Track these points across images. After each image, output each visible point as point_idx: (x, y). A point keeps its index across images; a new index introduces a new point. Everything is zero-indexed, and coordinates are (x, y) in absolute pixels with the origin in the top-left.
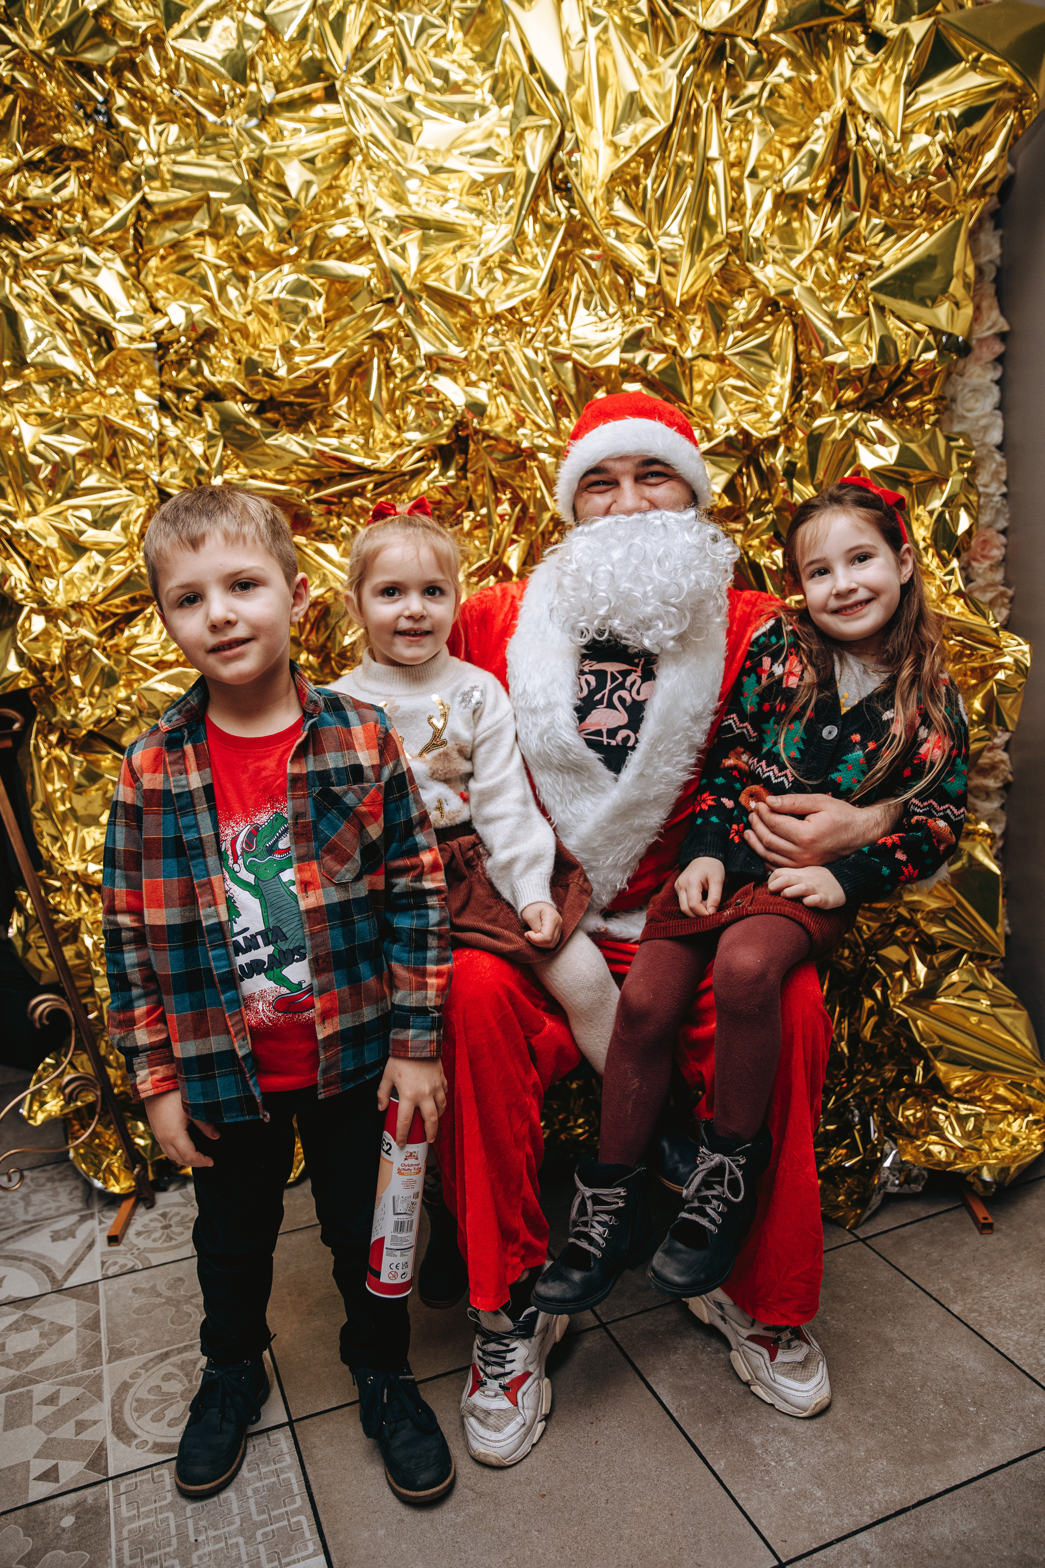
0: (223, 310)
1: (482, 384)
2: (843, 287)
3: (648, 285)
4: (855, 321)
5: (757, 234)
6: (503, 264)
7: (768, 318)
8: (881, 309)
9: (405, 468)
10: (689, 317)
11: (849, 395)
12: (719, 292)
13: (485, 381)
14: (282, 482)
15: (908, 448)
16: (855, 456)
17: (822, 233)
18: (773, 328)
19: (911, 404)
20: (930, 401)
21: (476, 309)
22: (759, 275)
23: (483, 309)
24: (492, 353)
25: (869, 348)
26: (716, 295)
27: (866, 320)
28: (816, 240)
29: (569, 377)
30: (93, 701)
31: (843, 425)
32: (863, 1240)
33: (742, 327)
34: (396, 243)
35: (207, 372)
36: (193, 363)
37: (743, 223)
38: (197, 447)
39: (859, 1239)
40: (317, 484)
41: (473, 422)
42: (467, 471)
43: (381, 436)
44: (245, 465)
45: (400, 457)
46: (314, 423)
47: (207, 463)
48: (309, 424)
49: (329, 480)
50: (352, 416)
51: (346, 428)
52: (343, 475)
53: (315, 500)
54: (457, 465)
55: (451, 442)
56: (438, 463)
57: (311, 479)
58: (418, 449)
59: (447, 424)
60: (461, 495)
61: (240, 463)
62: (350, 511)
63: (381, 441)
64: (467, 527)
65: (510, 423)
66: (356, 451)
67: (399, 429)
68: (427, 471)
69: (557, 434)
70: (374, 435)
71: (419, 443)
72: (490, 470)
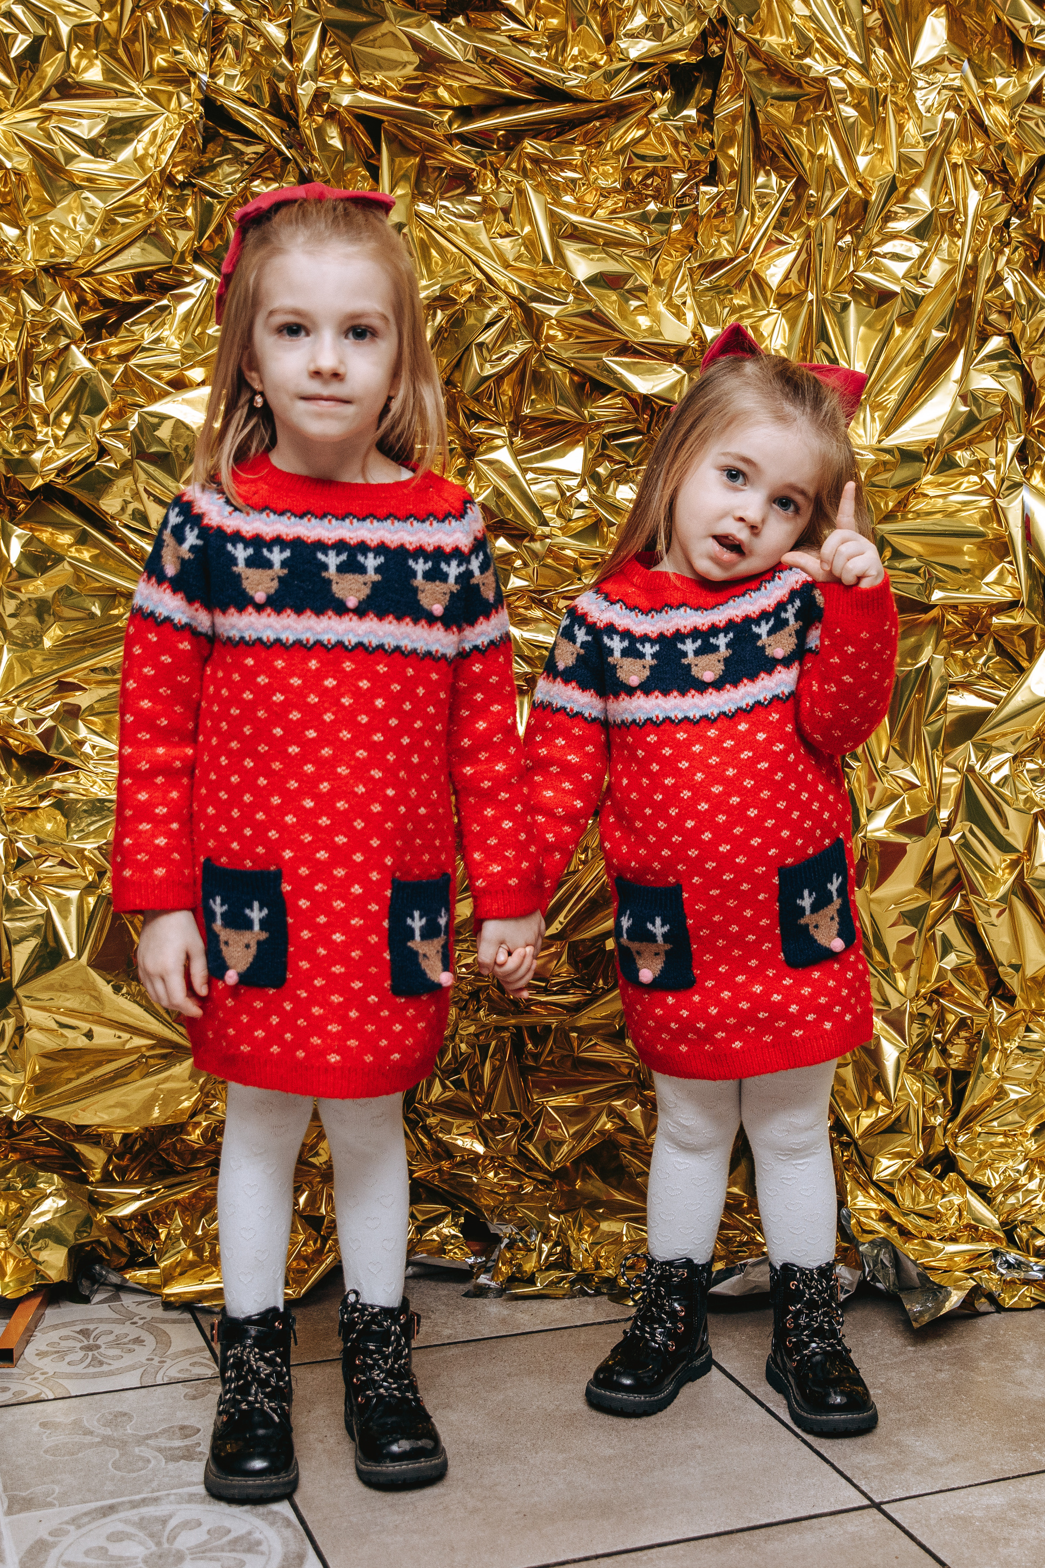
9: (615, 96)
30: (61, 433)
38: (279, 37)
40: (465, 114)
41: (737, 23)
42: (712, 116)
43: (575, 51)
44: (355, 69)
45: (609, 76)
46: (468, 20)
47: (291, 61)
48: (460, 20)
49: (485, 110)
50: (531, 17)
51: (518, 34)
52: (509, 104)
53: (462, 138)
54: (698, 102)
55: (693, 59)
56: (668, 95)
57: (456, 103)
58: (639, 66)
59: (690, 30)
60: (703, 150)
61: (346, 66)
62: (514, 166)
63: (574, 59)
64: (704, 208)
65: (789, 46)
66: (539, 61)
67: (609, 38)
68: (648, 106)
69: (864, 69)
70: (564, 50)
71: (641, 57)
72: (753, 114)
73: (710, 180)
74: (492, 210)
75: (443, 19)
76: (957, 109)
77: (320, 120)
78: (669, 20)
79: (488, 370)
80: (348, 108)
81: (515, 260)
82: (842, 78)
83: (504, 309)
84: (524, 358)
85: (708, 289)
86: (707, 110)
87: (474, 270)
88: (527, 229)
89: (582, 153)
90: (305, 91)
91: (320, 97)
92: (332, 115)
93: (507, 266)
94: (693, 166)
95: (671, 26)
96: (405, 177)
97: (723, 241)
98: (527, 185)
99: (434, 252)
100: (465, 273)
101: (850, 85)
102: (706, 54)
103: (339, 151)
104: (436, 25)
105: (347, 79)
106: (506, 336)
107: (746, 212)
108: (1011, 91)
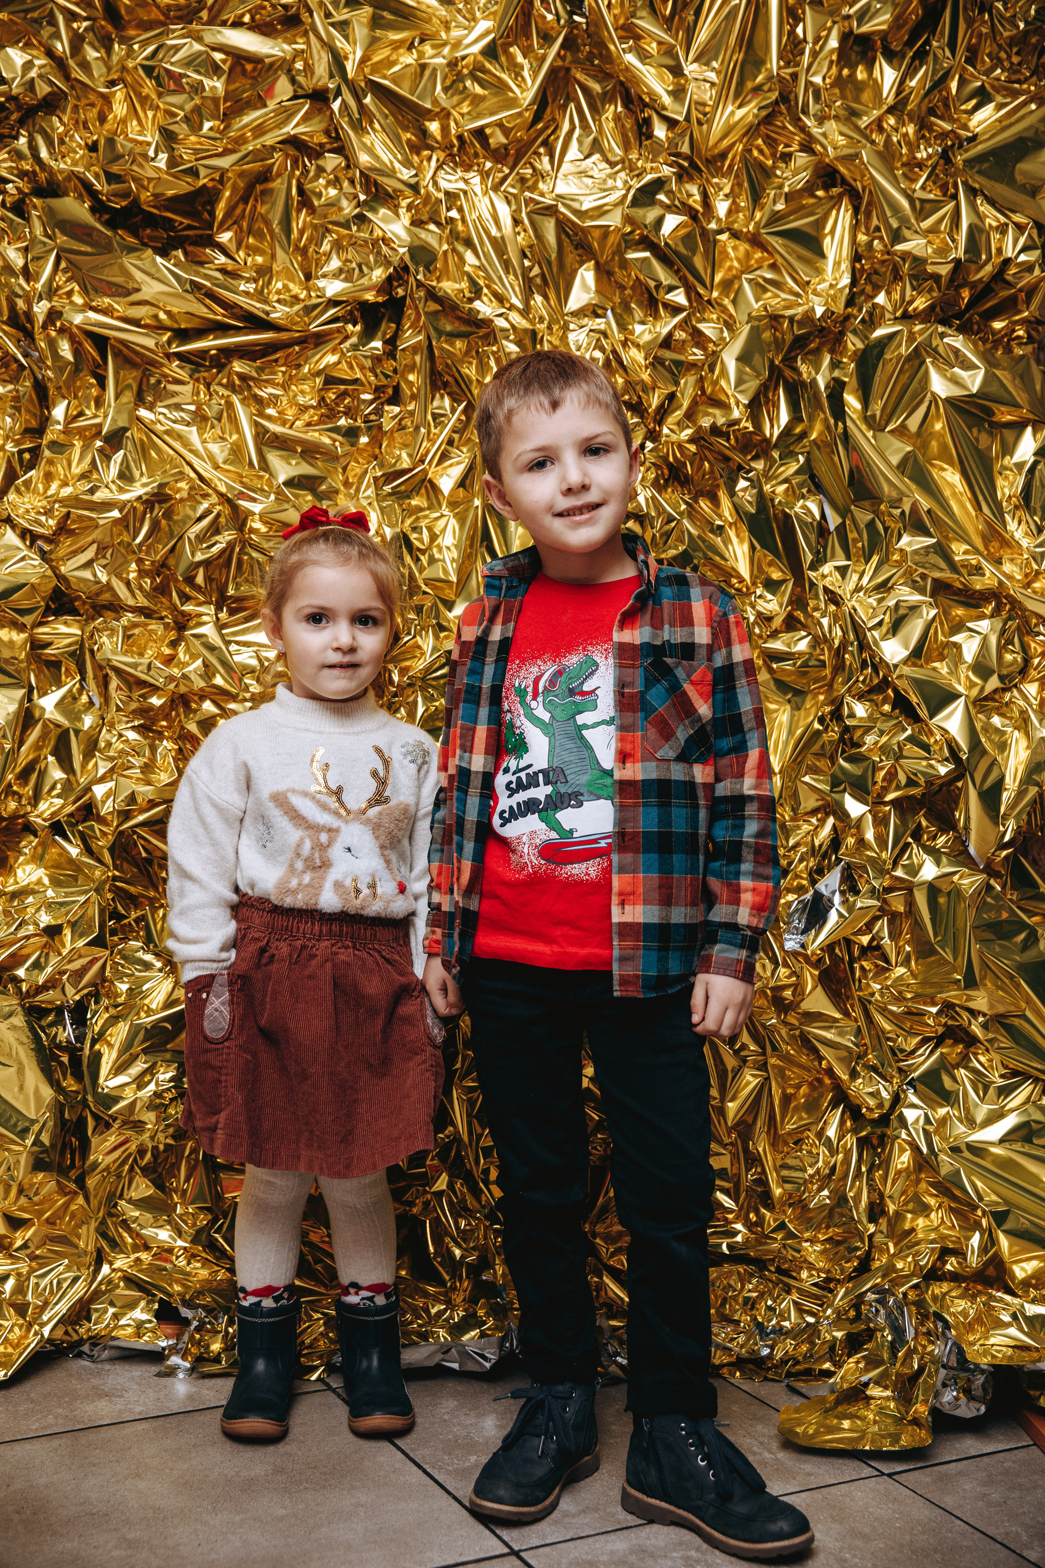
0: (77, 73)
1: (432, 227)
2: (921, 165)
3: (671, 124)
4: (936, 205)
5: (817, 80)
6: (477, 72)
7: (820, 193)
8: (972, 192)
9: (313, 328)
10: (716, 180)
11: (921, 303)
12: (761, 151)
13: (438, 224)
14: (136, 322)
15: (995, 375)
16: (926, 380)
17: (898, 93)
18: (826, 207)
19: (998, 325)
20: (1024, 322)
21: (434, 127)
22: (816, 131)
23: (445, 129)
24: (447, 193)
25: (954, 240)
26: (755, 153)
27: (953, 203)
28: (891, 100)
29: (551, 237)
31: (911, 337)
32: (890, 1475)
33: (788, 197)
34: (337, 18)
35: (44, 154)
36: (23, 140)
37: (797, 64)
38: (17, 260)
39: (883, 1474)
40: (183, 335)
41: (417, 272)
42: (396, 347)
43: (280, 285)
44: (85, 291)
45: (308, 310)
46: (186, 254)
47: (28, 281)
48: (180, 253)
49: (200, 333)
50: (241, 253)
51: (230, 268)
52: (221, 329)
53: (179, 356)
54: (385, 334)
55: (380, 299)
56: (358, 328)
57: (176, 326)
58: (333, 303)
59: (378, 274)
60: (387, 376)
61: (77, 288)
62: (225, 381)
63: (278, 292)
64: (388, 425)
65: (462, 291)
66: (247, 293)
67: (308, 277)
68: (341, 337)
69: (525, 312)
70: (269, 283)
71: (335, 295)
72: (430, 347)
73: (395, 399)
74: (205, 419)
75: (164, 253)
76: (602, 350)
77: (53, 334)
78: (360, 266)
79: (199, 557)
80: (77, 327)
81: (225, 462)
82: (507, 319)
83: (213, 505)
84: (231, 546)
85: (390, 494)
86: (391, 342)
87: (187, 470)
88: (235, 437)
89: (284, 373)
90: (40, 309)
91: (53, 315)
92: (62, 331)
93: (217, 467)
94: (378, 390)
95: (361, 270)
96: (129, 386)
97: (404, 455)
98: (235, 399)
99: (153, 454)
100: (181, 473)
101: (513, 326)
102: (390, 294)
103: (69, 363)
104: (159, 259)
105: (78, 300)
106: (215, 529)
107: (423, 430)
108: (647, 337)
